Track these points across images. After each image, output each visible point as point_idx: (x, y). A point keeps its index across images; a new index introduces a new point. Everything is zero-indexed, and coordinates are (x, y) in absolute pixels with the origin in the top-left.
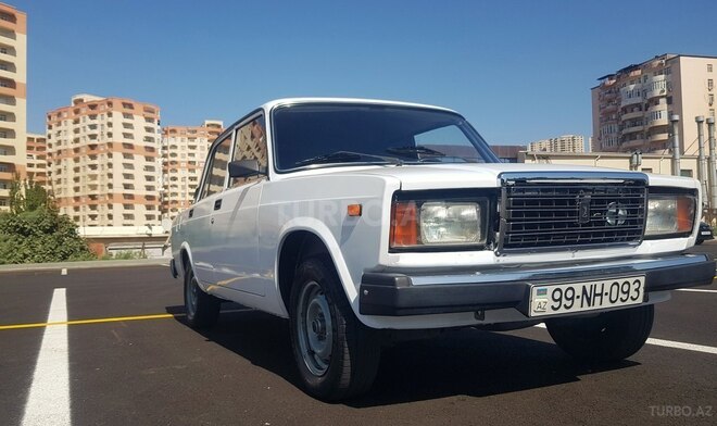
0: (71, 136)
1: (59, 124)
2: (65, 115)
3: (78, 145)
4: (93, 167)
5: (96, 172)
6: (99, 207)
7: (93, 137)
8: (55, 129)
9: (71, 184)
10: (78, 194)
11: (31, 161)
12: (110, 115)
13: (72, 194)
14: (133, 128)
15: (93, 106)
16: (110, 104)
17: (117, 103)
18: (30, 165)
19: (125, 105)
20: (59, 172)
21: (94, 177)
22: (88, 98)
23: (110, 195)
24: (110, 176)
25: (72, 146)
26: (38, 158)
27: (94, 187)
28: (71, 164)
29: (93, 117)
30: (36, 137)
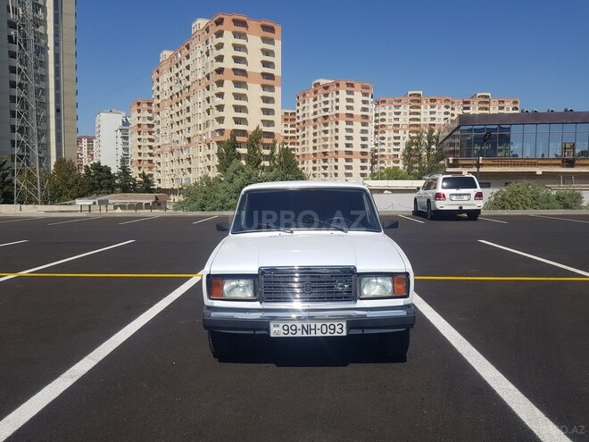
0: (312, 110)
1: (304, 102)
2: (308, 95)
3: (316, 117)
4: (326, 132)
5: (327, 135)
6: (329, 161)
7: (326, 110)
8: (301, 106)
9: (311, 144)
10: (315, 151)
11: (286, 129)
12: (338, 93)
13: (311, 151)
14: (353, 102)
15: (326, 88)
16: (338, 85)
17: (343, 84)
18: (286, 132)
19: (348, 85)
20: (304, 136)
21: (326, 139)
22: (323, 82)
23: (336, 152)
24: (337, 138)
25: (312, 118)
26: (291, 126)
27: (326, 146)
28: (311, 130)
29: (326, 95)
30: (290, 111)
